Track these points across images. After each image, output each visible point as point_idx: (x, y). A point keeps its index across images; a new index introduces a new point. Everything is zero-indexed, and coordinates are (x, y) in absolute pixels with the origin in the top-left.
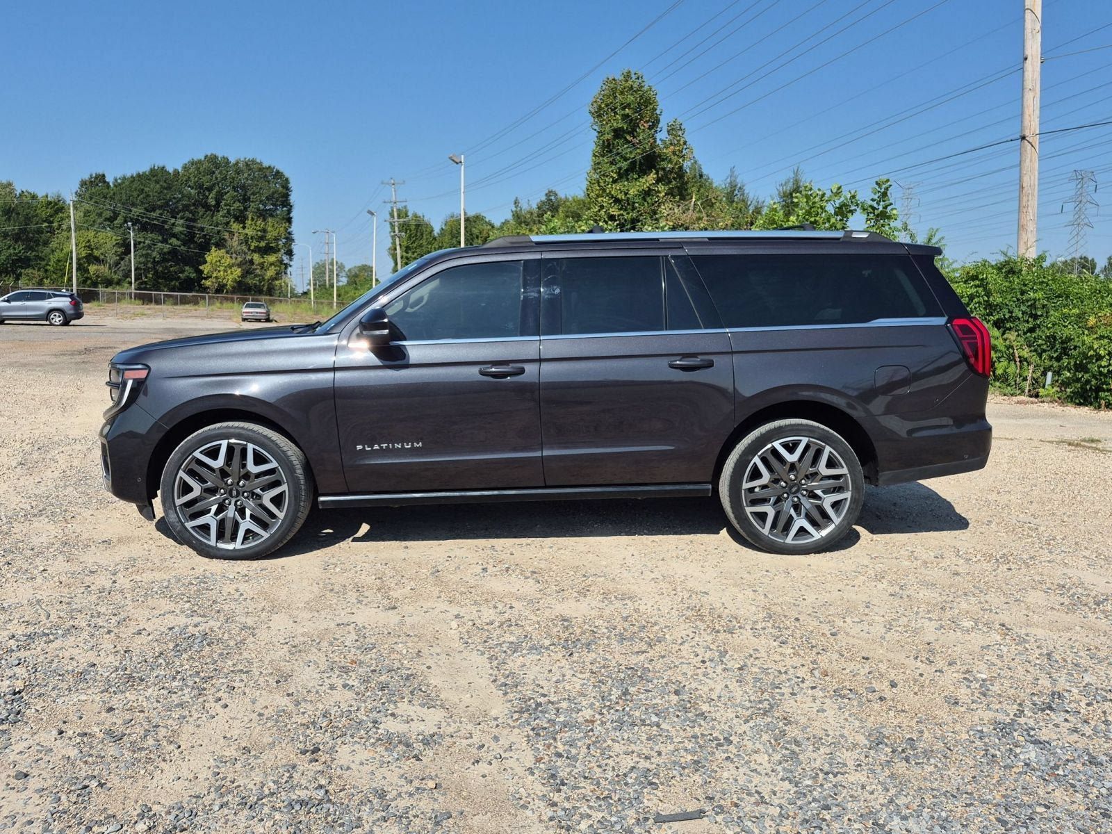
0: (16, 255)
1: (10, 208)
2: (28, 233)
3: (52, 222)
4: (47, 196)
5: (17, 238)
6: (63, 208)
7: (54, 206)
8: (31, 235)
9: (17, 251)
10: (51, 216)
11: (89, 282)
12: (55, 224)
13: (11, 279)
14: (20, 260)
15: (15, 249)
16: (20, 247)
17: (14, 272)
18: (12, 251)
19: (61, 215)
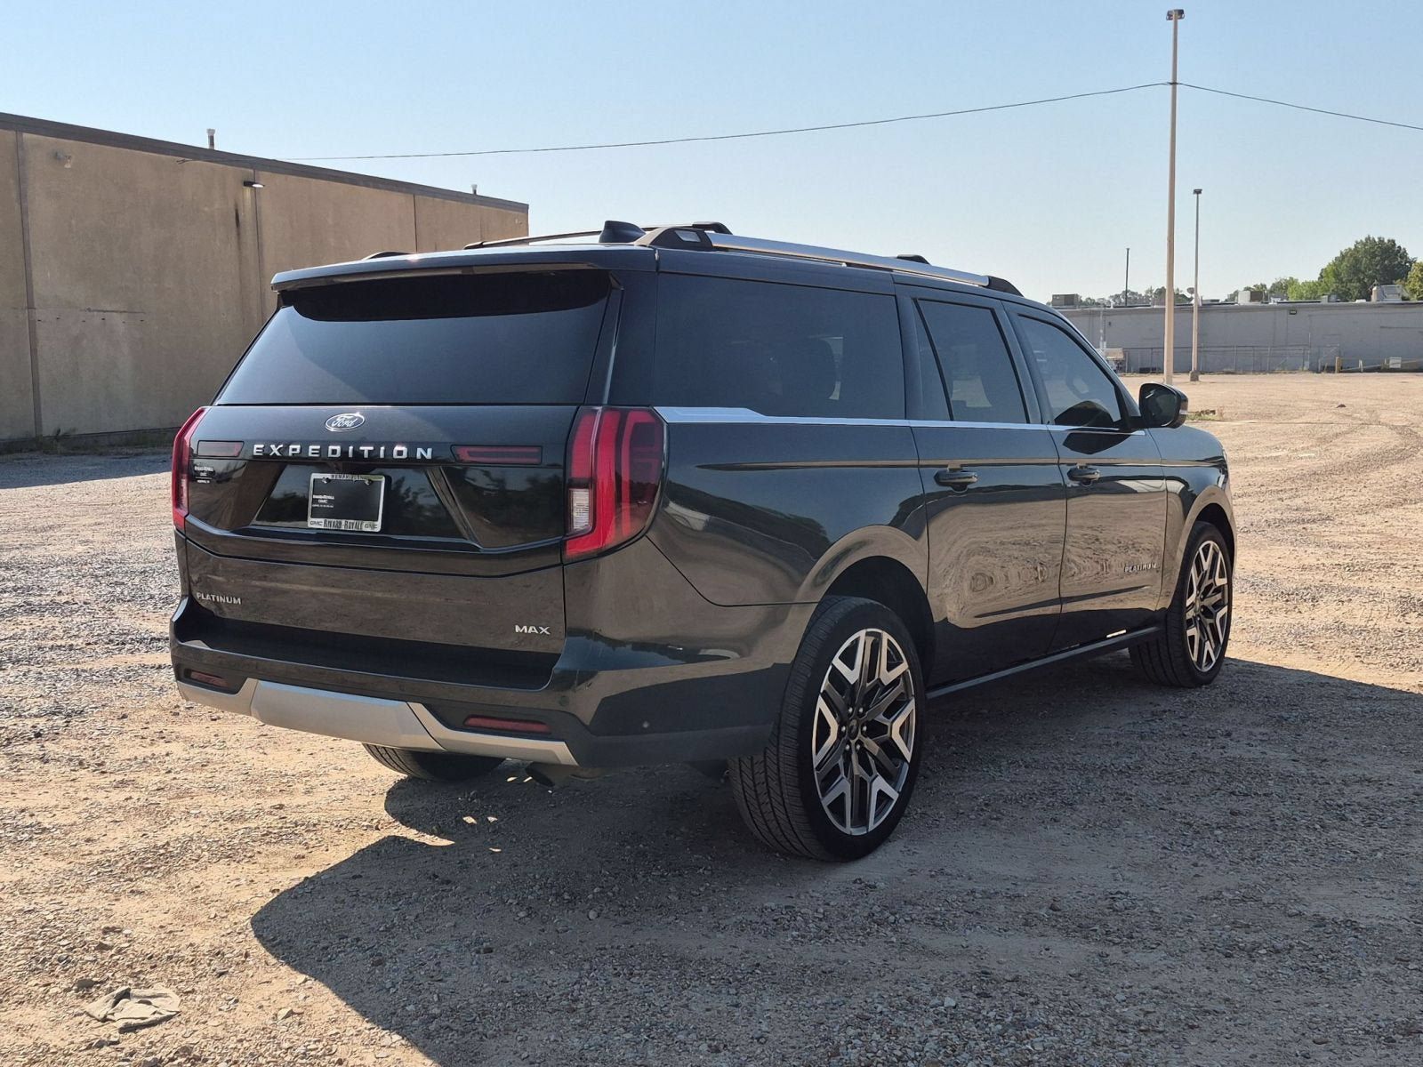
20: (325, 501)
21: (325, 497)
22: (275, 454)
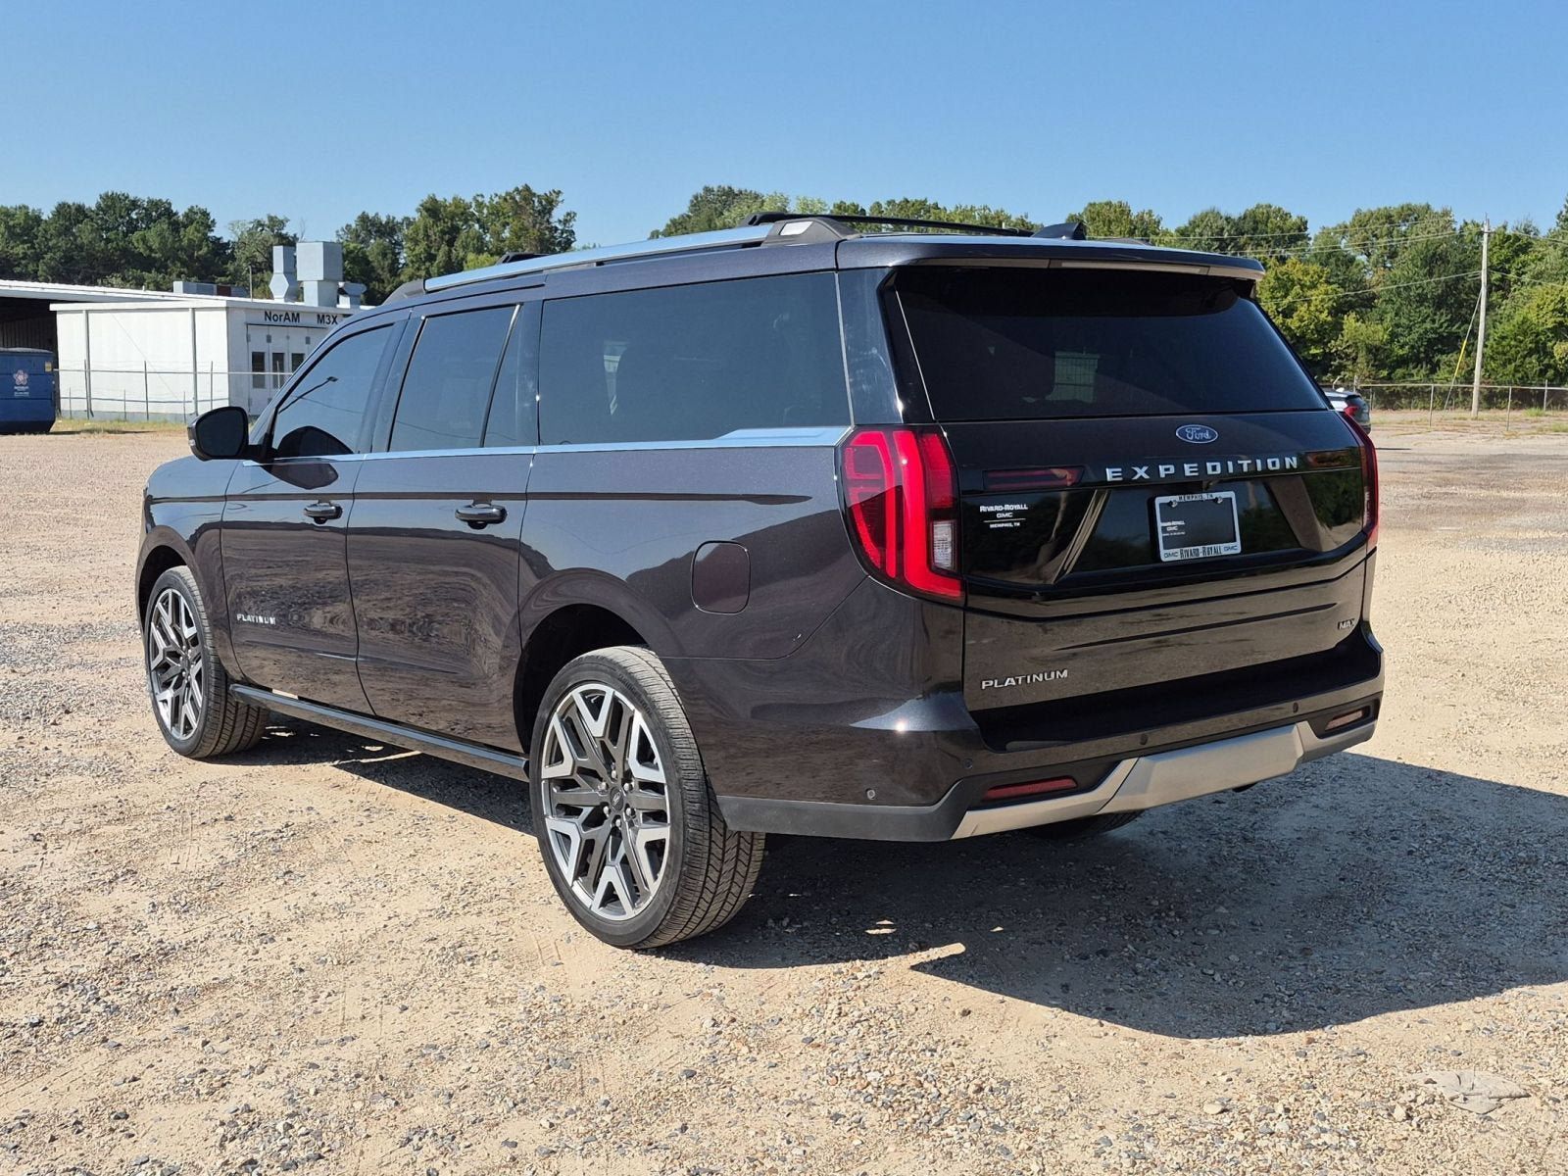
0: (1435, 332)
1: (1434, 254)
2: (1460, 293)
3: (1509, 272)
4: (1505, 227)
5: (1439, 303)
6: (1529, 245)
7: (1513, 243)
8: (1463, 296)
9: (1436, 325)
10: (1507, 261)
11: (1551, 372)
12: (1512, 276)
13: (1423, 372)
14: (1441, 339)
15: (1434, 321)
16: (1443, 317)
17: (1429, 360)
18: (1428, 325)
19: (1523, 257)
20: (1174, 528)
21: (1174, 523)
22: (1141, 468)
